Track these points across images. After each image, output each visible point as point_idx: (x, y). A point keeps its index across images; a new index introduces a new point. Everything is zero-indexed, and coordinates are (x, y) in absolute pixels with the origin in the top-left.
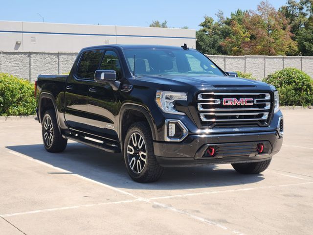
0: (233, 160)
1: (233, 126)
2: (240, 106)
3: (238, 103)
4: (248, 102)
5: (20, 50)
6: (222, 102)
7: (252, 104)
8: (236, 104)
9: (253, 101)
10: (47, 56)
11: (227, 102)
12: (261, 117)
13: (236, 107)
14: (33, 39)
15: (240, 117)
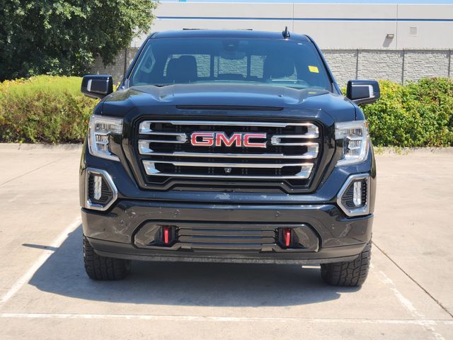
0: (228, 256)
1: (214, 189)
2: (234, 149)
3: (228, 142)
4: (252, 140)
5: (392, 47)
6: (189, 138)
7: (264, 145)
8: (223, 143)
9: (268, 140)
10: (384, 55)
11: (200, 139)
12: (294, 174)
13: (223, 149)
14: (413, 30)
15: (235, 171)
